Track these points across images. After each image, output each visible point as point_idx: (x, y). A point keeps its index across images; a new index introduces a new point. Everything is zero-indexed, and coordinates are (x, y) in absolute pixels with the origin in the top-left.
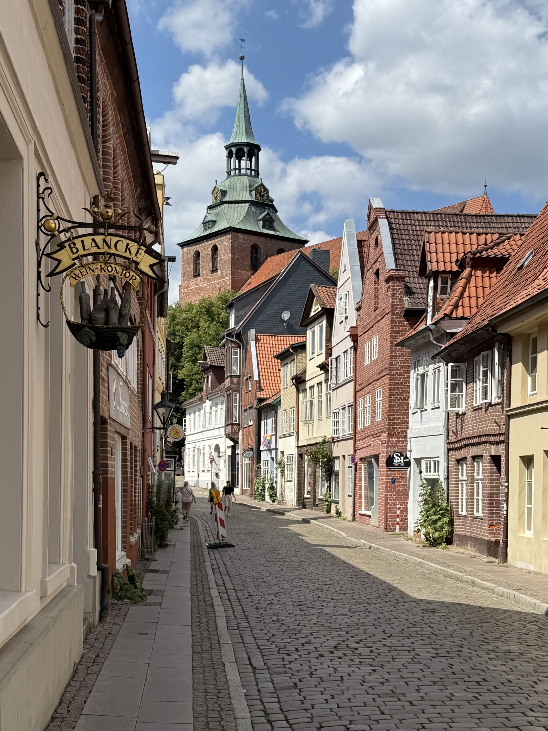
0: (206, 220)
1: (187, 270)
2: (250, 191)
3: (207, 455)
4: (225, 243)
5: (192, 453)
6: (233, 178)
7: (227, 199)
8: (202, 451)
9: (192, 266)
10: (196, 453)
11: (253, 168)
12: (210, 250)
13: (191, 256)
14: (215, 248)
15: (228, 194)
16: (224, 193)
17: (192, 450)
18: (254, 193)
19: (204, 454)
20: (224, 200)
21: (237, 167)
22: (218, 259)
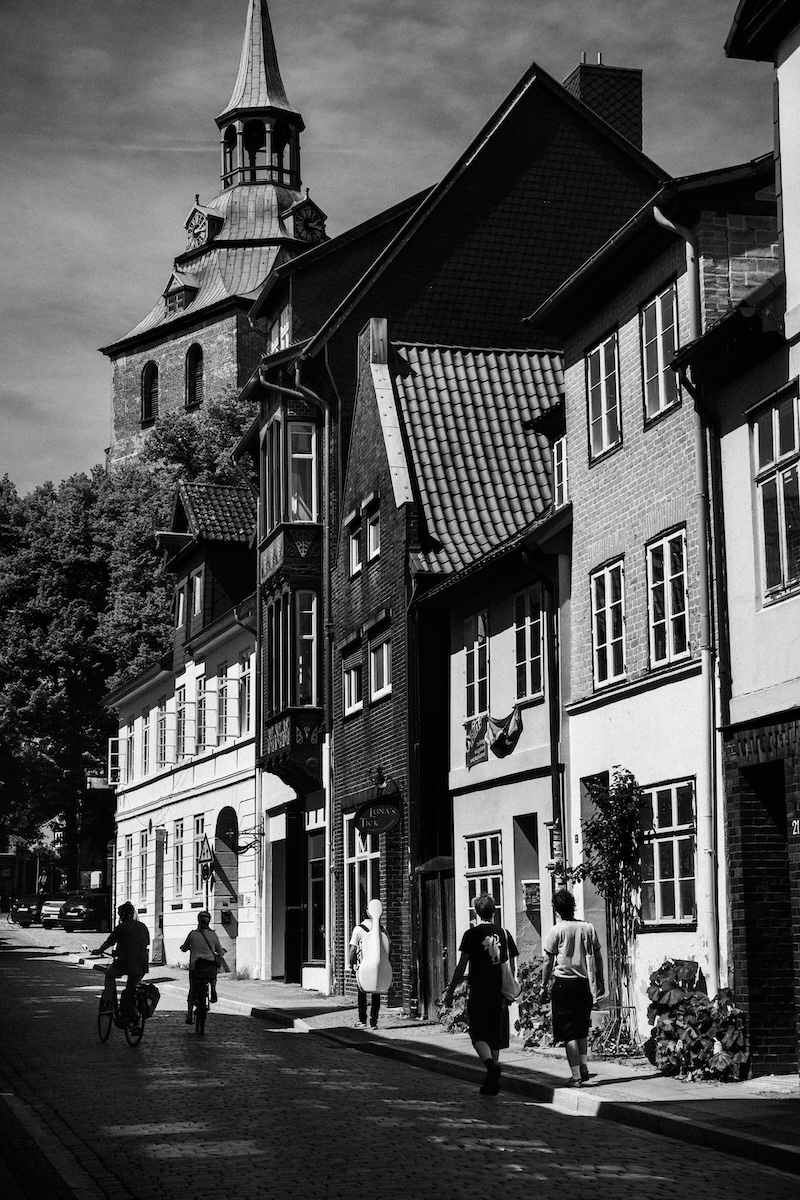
0: (172, 287)
1: (127, 410)
2: (281, 219)
3: (189, 851)
4: (220, 338)
5: (136, 850)
6: (237, 190)
7: (224, 236)
8: (171, 840)
9: (138, 399)
10: (152, 846)
11: (287, 165)
12: (183, 357)
13: (136, 377)
14: (195, 354)
15: (228, 225)
16: (216, 224)
17: (136, 839)
18: (289, 222)
19: (179, 850)
20: (218, 238)
21: (247, 164)
22: (204, 377)
